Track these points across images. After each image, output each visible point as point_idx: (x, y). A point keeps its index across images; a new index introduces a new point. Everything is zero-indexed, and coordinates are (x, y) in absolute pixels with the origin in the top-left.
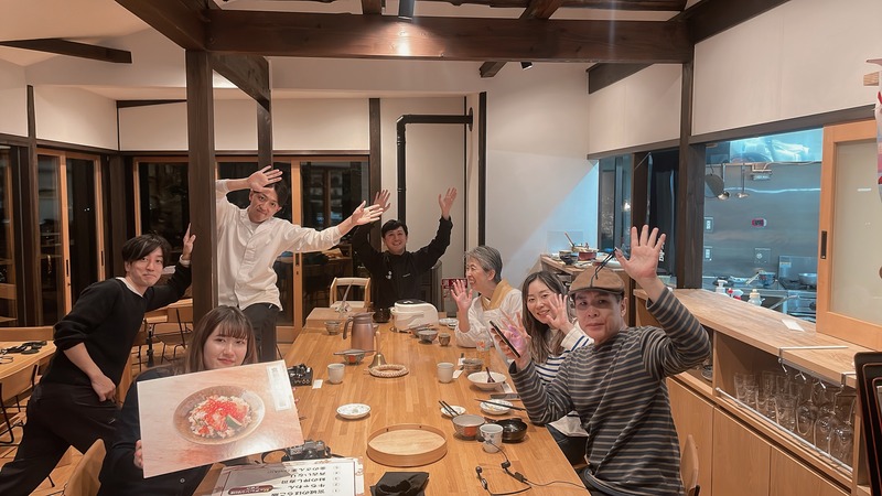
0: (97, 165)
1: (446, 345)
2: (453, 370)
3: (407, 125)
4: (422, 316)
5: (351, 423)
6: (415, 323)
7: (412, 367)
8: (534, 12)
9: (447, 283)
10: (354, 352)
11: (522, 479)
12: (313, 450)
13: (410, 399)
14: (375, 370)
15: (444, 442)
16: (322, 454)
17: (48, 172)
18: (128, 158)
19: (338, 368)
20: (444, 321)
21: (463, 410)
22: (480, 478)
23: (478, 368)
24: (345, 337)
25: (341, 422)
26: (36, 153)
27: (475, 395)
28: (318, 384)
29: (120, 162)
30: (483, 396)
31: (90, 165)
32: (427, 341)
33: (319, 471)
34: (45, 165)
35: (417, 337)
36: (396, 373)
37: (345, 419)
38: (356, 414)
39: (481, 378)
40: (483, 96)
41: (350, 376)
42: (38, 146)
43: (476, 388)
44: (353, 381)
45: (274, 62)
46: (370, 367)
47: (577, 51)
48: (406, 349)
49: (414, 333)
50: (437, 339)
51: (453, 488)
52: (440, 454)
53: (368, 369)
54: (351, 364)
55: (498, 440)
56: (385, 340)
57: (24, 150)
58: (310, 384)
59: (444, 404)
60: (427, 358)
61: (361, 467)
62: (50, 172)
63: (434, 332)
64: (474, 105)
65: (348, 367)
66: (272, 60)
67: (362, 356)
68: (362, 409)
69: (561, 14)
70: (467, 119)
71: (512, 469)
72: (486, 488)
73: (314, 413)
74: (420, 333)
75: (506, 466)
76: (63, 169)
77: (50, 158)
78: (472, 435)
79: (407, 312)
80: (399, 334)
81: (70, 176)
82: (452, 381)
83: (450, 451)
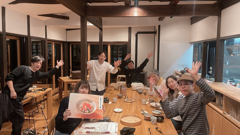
0: (62, 45)
1: (145, 95)
2: (146, 101)
3: (138, 34)
4: (139, 86)
5: (117, 113)
6: (137, 88)
7: (135, 100)
8: (173, 3)
9: (148, 78)
10: (120, 95)
11: (161, 132)
12: (106, 120)
13: (133, 108)
14: (125, 100)
15: (140, 120)
16: (108, 121)
17: (50, 47)
18: (69, 43)
19: (115, 99)
20: (146, 88)
21: (147, 112)
22: (149, 131)
23: (153, 101)
24: (118, 91)
25: (115, 113)
26: (47, 42)
27: (151, 109)
28: (110, 103)
29: (67, 44)
30: (153, 109)
31: (60, 45)
32: (140, 93)
33: (107, 125)
34: (49, 45)
35: (138, 92)
36: (131, 101)
37: (116, 112)
38: (119, 111)
39: (153, 104)
40: (159, 26)
41: (119, 101)
42: (48, 40)
43: (152, 107)
44: (119, 103)
45: (103, 19)
46: (124, 99)
47: (185, 13)
48: (134, 95)
49: (137, 91)
50: (143, 93)
51: (142, 133)
52: (139, 124)
53: (123, 100)
54: (120, 98)
55: (155, 121)
56: (129, 92)
57: (44, 41)
58: (108, 103)
59: (142, 110)
60: (140, 98)
61: (118, 125)
62: (50, 46)
63: (142, 91)
64: (157, 28)
65: (118, 99)
66: (103, 18)
67: (122, 96)
68: (120, 110)
69: (180, 3)
70: (155, 32)
71: (159, 129)
72: (151, 134)
73: (108, 110)
74: (138, 91)
75: (157, 128)
76: (53, 46)
77: (50, 43)
78: (148, 119)
79: (136, 85)
80: (133, 91)
81: (55, 47)
82: (146, 104)
83: (142, 123)
